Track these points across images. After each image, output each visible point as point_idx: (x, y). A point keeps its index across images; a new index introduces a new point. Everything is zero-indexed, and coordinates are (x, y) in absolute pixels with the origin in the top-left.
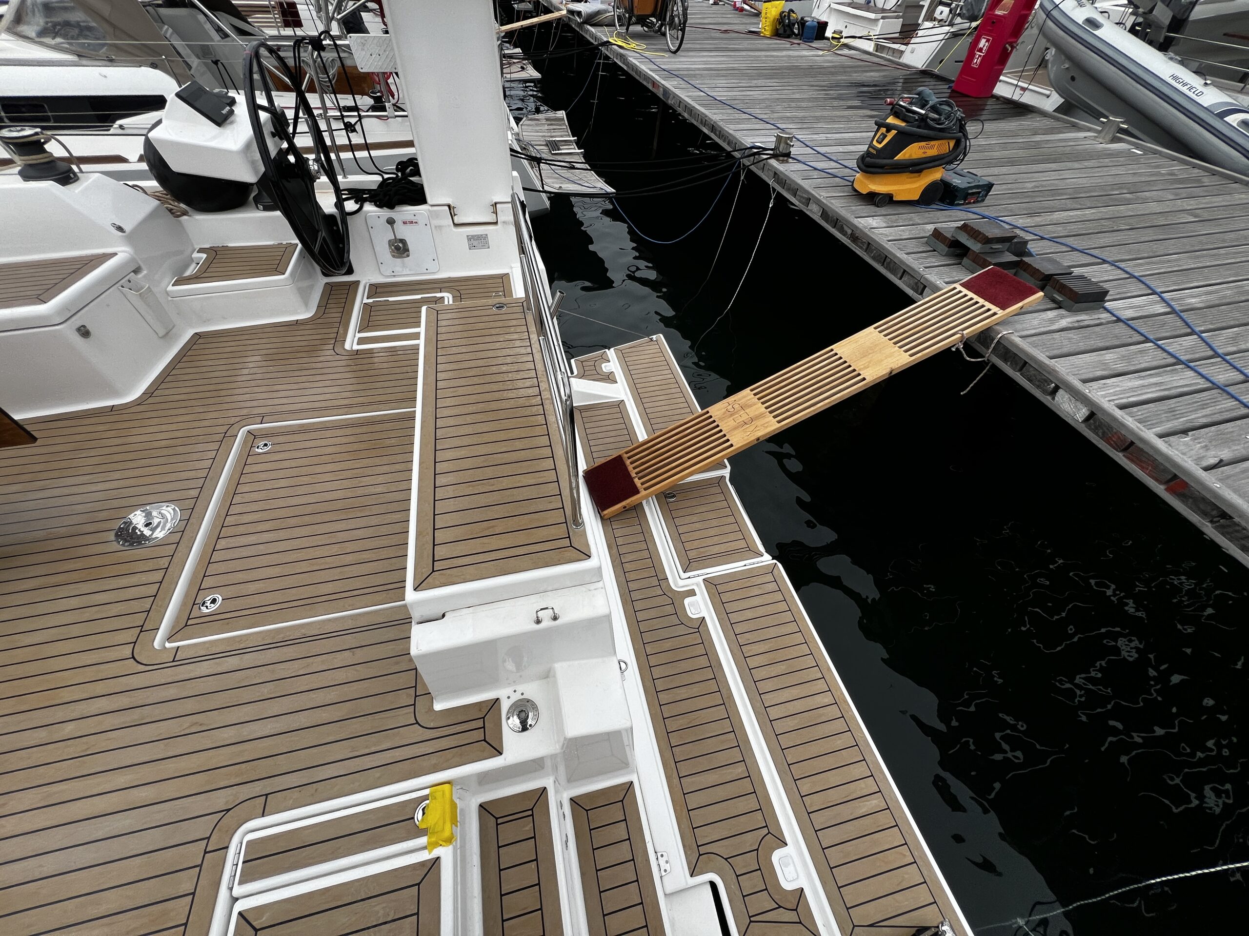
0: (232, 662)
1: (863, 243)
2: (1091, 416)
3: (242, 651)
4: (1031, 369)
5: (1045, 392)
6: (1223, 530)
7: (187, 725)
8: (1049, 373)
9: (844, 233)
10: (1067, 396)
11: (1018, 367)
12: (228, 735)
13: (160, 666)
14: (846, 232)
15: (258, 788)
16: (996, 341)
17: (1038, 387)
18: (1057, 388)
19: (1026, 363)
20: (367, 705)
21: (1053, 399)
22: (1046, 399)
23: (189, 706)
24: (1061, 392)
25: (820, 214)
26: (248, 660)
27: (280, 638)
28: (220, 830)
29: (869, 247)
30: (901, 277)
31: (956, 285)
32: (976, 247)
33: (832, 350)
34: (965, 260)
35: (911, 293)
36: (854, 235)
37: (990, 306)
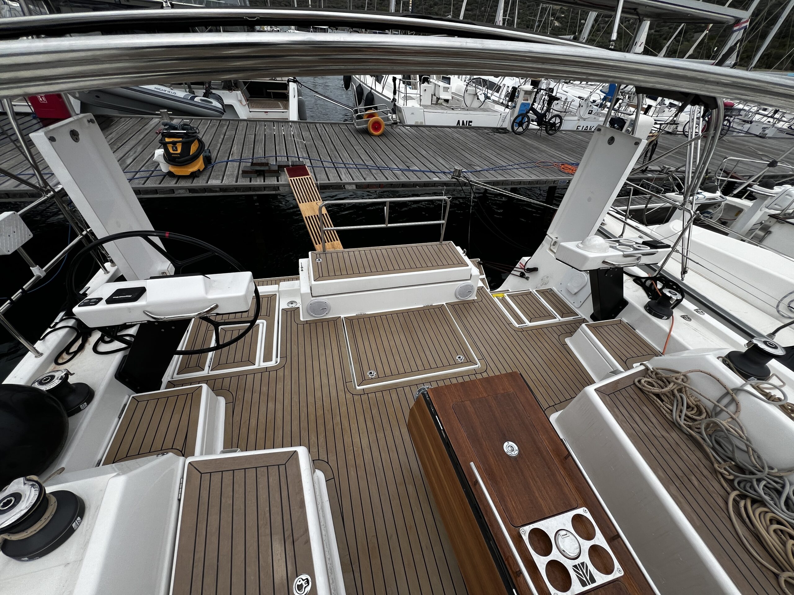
0: (479, 344)
1: (232, 189)
2: (356, 186)
3: (474, 342)
4: (334, 186)
5: (343, 189)
7: (499, 347)
9: (216, 192)
10: (348, 186)
11: (331, 188)
13: (486, 362)
15: (508, 326)
16: (319, 185)
17: (340, 189)
18: (344, 186)
19: (331, 185)
20: (481, 311)
21: (346, 189)
23: (494, 348)
24: (346, 186)
26: (477, 341)
27: (468, 335)
28: (518, 330)
29: (237, 188)
30: (265, 190)
31: (289, 179)
32: (266, 168)
33: (306, 217)
34: (266, 175)
35: (274, 192)
36: (223, 189)
37: (305, 177)
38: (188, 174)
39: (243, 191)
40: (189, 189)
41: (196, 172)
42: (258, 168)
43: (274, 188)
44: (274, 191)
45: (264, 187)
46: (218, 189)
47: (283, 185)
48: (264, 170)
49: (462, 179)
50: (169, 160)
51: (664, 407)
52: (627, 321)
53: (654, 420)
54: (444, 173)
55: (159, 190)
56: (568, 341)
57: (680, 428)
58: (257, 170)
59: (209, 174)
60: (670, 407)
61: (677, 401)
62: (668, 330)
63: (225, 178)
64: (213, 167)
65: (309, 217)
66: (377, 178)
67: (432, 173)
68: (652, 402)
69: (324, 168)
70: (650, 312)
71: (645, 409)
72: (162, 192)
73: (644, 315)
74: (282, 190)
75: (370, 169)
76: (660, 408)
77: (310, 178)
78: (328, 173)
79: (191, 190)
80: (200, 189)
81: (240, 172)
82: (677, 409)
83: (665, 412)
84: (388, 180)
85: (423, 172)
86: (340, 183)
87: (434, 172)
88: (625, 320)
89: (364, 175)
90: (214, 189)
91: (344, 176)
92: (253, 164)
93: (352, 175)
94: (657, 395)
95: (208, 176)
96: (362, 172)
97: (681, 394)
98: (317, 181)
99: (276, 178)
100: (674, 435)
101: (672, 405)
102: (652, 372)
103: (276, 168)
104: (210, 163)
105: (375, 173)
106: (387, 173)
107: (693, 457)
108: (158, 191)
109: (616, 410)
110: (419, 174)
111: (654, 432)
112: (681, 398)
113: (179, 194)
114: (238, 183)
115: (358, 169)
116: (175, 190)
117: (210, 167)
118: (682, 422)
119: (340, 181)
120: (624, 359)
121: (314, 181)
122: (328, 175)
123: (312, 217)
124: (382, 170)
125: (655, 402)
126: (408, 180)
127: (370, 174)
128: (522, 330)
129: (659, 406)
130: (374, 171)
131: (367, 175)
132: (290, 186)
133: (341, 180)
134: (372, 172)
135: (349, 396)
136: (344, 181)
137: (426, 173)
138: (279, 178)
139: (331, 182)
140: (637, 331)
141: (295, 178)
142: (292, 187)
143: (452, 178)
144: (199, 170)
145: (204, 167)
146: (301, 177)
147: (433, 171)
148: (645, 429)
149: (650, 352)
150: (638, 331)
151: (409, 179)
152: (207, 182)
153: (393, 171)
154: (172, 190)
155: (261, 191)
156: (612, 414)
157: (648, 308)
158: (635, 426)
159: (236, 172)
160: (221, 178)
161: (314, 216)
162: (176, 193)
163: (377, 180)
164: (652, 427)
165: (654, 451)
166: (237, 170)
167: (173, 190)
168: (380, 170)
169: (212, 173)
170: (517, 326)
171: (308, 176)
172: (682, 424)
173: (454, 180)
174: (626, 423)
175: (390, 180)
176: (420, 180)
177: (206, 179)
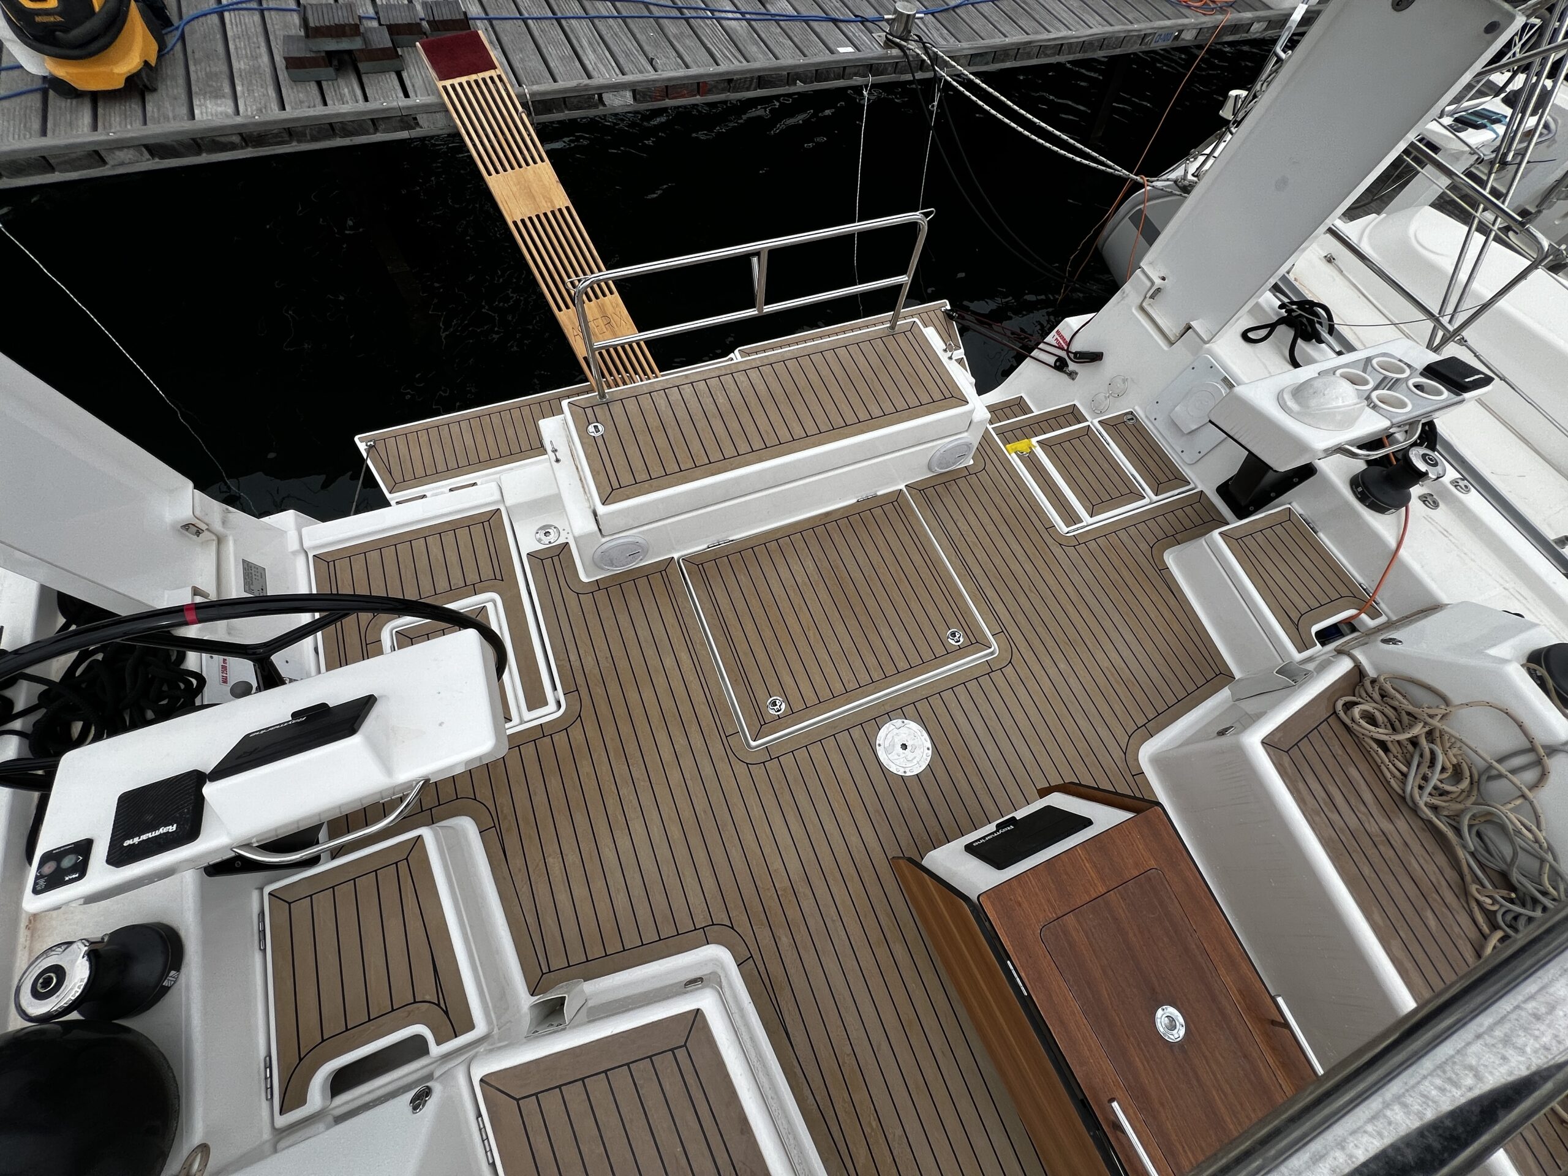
0: (990, 593)
1: (276, 135)
2: (634, 92)
3: (980, 589)
4: (572, 100)
5: (596, 106)
6: (736, 90)
7: (1033, 594)
8: (586, 90)
9: (233, 147)
10: (611, 95)
11: (563, 106)
12: (1028, 567)
13: (1010, 639)
14: (232, 143)
15: (1046, 536)
16: (530, 103)
17: (590, 107)
18: (600, 96)
19: (564, 98)
20: (985, 498)
21: (604, 105)
22: (599, 111)
23: (1023, 600)
24: (605, 96)
25: (148, 156)
26: (985, 583)
27: (964, 572)
28: (1068, 543)
29: (290, 132)
30: (376, 130)
31: (440, 84)
32: (356, 44)
33: (515, 223)
34: (362, 66)
35: (404, 135)
36: (251, 137)
37: (486, 74)
38: (119, 84)
39: (314, 139)
40: (146, 147)
41: (140, 71)
42: (333, 45)
43: (402, 121)
44: (403, 129)
45: (372, 120)
46: (236, 139)
47: (427, 109)
48: (349, 52)
49: (913, 47)
50: (36, 38)
51: (1391, 766)
52: (1301, 512)
53: (1368, 796)
54: (863, 21)
55: (55, 156)
56: (1170, 559)
57: (1415, 810)
58: (330, 55)
59: (181, 71)
60: (1404, 769)
61: (1421, 756)
62: (1393, 544)
63: (239, 88)
64: (182, 38)
65: (523, 221)
66: (688, 59)
67: (831, 24)
68: (1366, 754)
69: (525, 20)
70: (1362, 498)
71: (1353, 772)
72: (65, 162)
73: (1347, 503)
74: (428, 126)
75: (657, 18)
76: (1379, 767)
77: (499, 77)
78: (540, 41)
79: (155, 149)
80: (181, 143)
81: (280, 63)
82: (1416, 774)
83: (1388, 775)
84: (718, 64)
85: (807, 20)
86: (587, 88)
87: (835, 21)
88: (1297, 508)
89: (647, 48)
90: (223, 139)
91: (589, 51)
92: (311, 32)
93: (614, 48)
94: (1382, 745)
95: (181, 81)
96: (638, 36)
97: (1432, 746)
98: (520, 85)
99: (394, 76)
100: (1401, 824)
101: (1408, 764)
102: (1373, 681)
103: (384, 40)
104: (167, 22)
105: (675, 36)
106: (707, 28)
107: (1431, 869)
108: (52, 161)
109: (1301, 786)
110: (796, 28)
111: (1367, 826)
112: (1432, 752)
113: (122, 164)
114: (290, 113)
115: (624, 18)
116: (103, 154)
117: (172, 39)
118: (1422, 800)
119: (586, 81)
120: (1295, 616)
121: (512, 86)
122: (544, 51)
123: (530, 219)
124: (692, 21)
125: (1372, 753)
126: (772, 63)
127: (665, 44)
128: (1078, 541)
129: (1379, 761)
130: (671, 28)
131: (657, 45)
132: (447, 111)
133: (589, 77)
134: (667, 30)
135: (740, 768)
136: (598, 80)
137: (814, 24)
138: (405, 75)
139: (562, 84)
140: (1321, 535)
141: (456, 81)
142: (455, 115)
143: (889, 44)
144: (146, 63)
145: (155, 47)
146: (474, 77)
147: (834, 15)
148: (1353, 822)
149: (1344, 591)
150: (1323, 537)
151: (777, 58)
152: (192, 116)
153: (724, 22)
154: (96, 156)
155: (368, 133)
156: (1294, 797)
157: (1360, 489)
158: (1334, 817)
159: (265, 59)
160: (227, 89)
161: (538, 216)
162: (111, 162)
163: (687, 67)
164: (1364, 814)
165: (1367, 871)
166: (263, 49)
167: (96, 152)
168: (687, 19)
169: (192, 68)
170: (1066, 530)
171: (492, 73)
172: (1422, 804)
173: (895, 52)
174: (1319, 815)
175: (724, 67)
176: (807, 61)
177: (184, 97)
